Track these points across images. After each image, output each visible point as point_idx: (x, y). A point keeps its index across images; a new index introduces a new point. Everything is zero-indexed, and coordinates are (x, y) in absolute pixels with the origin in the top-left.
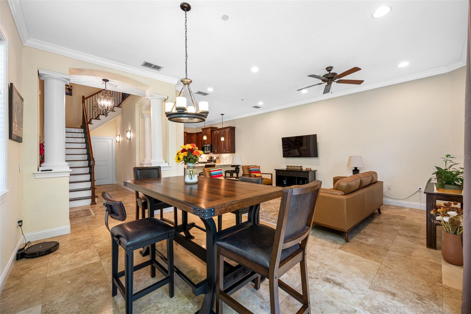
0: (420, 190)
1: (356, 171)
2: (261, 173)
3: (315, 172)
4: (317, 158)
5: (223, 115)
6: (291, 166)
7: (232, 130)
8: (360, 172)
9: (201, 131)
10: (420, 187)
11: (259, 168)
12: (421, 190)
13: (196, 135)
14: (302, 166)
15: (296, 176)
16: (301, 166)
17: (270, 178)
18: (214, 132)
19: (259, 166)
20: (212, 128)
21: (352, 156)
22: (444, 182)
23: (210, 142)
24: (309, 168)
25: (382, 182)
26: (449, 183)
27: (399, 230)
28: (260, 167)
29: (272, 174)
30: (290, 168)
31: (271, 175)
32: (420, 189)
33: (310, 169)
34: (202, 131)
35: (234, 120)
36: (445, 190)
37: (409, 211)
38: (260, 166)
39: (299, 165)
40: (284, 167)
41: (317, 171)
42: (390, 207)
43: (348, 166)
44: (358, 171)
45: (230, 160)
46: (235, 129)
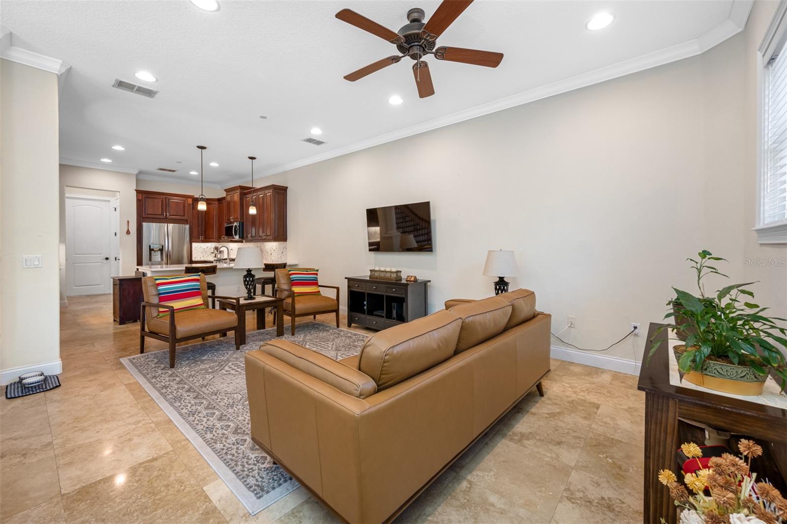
0: (634, 332)
1: (501, 285)
2: (319, 284)
3: (425, 284)
4: (430, 253)
5: (253, 160)
6: (380, 271)
7: (280, 192)
8: (511, 289)
9: (224, 194)
10: (636, 324)
11: (317, 274)
12: (636, 331)
13: (217, 203)
14: (401, 272)
15: (383, 293)
16: (397, 272)
17: (335, 298)
18: (247, 196)
19: (316, 269)
20: (242, 188)
21: (494, 251)
22: (706, 350)
23: (239, 217)
24: (412, 276)
25: (550, 316)
26: (721, 353)
27: (572, 468)
28: (319, 273)
29: (338, 289)
30: (377, 274)
31: (336, 290)
32: (635, 328)
33: (415, 277)
34: (225, 196)
35: (285, 173)
36: (707, 378)
37: (611, 383)
38: (317, 271)
39: (394, 270)
40: (365, 274)
41: (430, 281)
42: (572, 368)
43: (484, 274)
44: (506, 284)
45: (278, 254)
46: (288, 190)
